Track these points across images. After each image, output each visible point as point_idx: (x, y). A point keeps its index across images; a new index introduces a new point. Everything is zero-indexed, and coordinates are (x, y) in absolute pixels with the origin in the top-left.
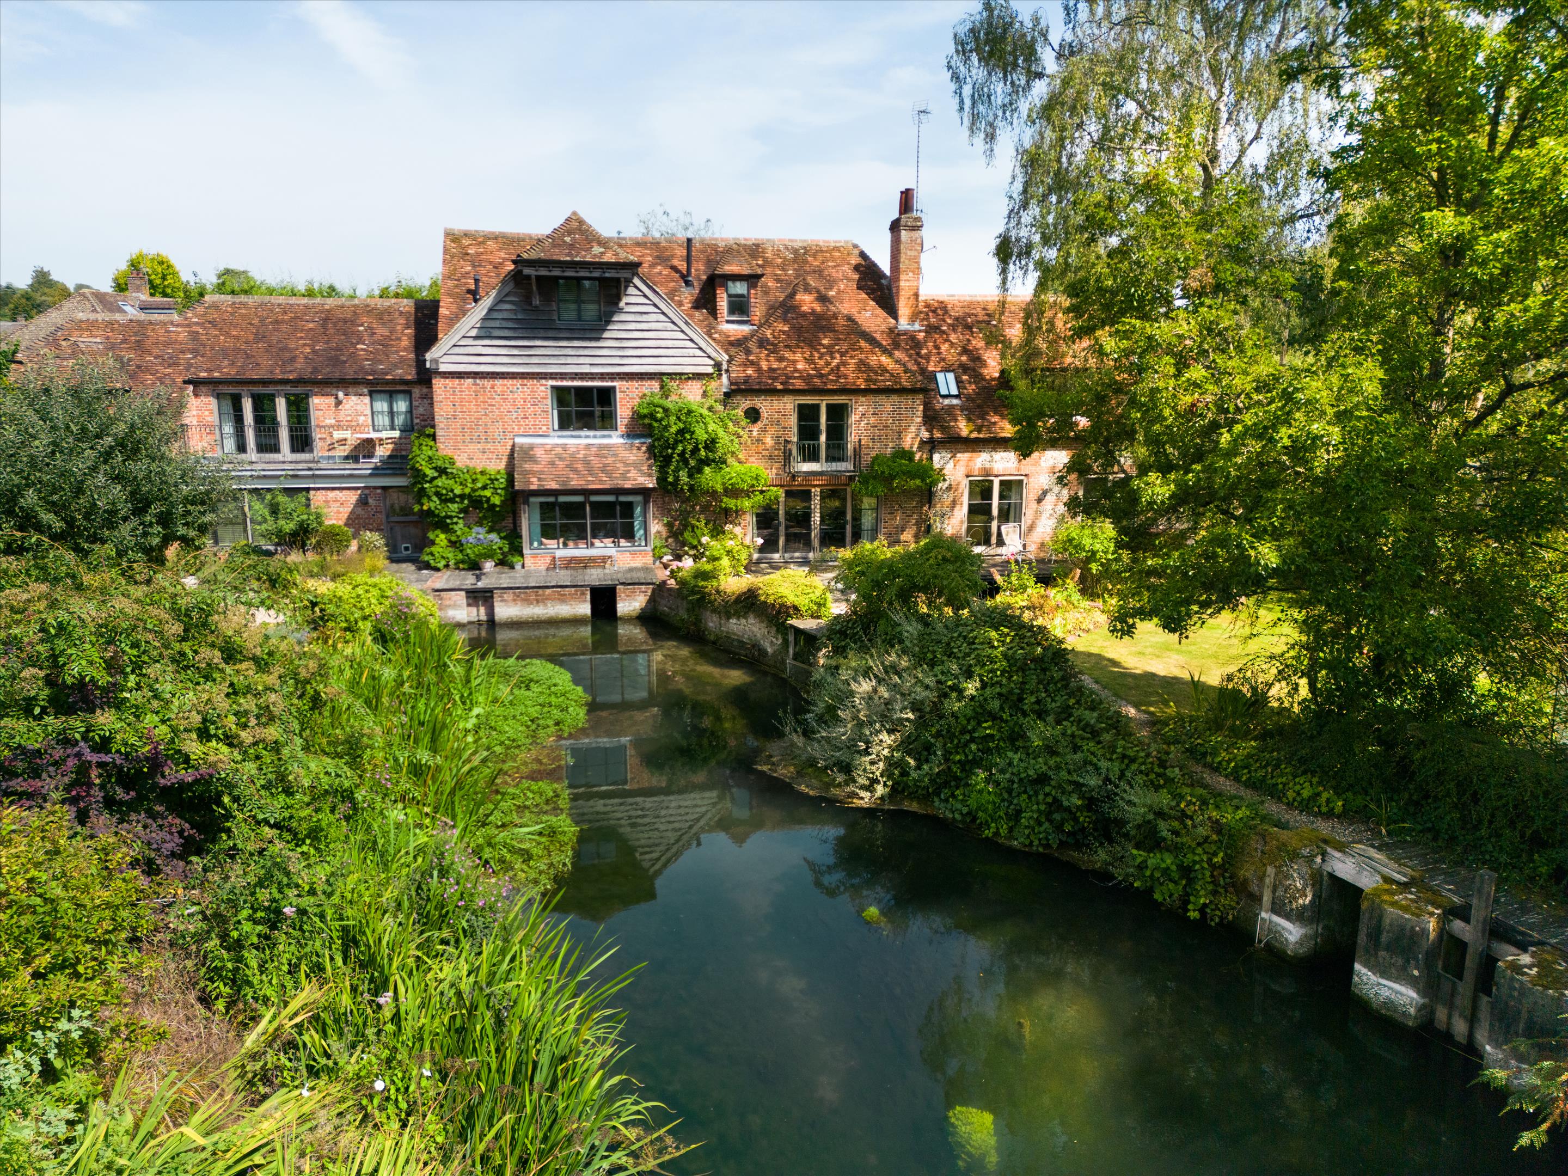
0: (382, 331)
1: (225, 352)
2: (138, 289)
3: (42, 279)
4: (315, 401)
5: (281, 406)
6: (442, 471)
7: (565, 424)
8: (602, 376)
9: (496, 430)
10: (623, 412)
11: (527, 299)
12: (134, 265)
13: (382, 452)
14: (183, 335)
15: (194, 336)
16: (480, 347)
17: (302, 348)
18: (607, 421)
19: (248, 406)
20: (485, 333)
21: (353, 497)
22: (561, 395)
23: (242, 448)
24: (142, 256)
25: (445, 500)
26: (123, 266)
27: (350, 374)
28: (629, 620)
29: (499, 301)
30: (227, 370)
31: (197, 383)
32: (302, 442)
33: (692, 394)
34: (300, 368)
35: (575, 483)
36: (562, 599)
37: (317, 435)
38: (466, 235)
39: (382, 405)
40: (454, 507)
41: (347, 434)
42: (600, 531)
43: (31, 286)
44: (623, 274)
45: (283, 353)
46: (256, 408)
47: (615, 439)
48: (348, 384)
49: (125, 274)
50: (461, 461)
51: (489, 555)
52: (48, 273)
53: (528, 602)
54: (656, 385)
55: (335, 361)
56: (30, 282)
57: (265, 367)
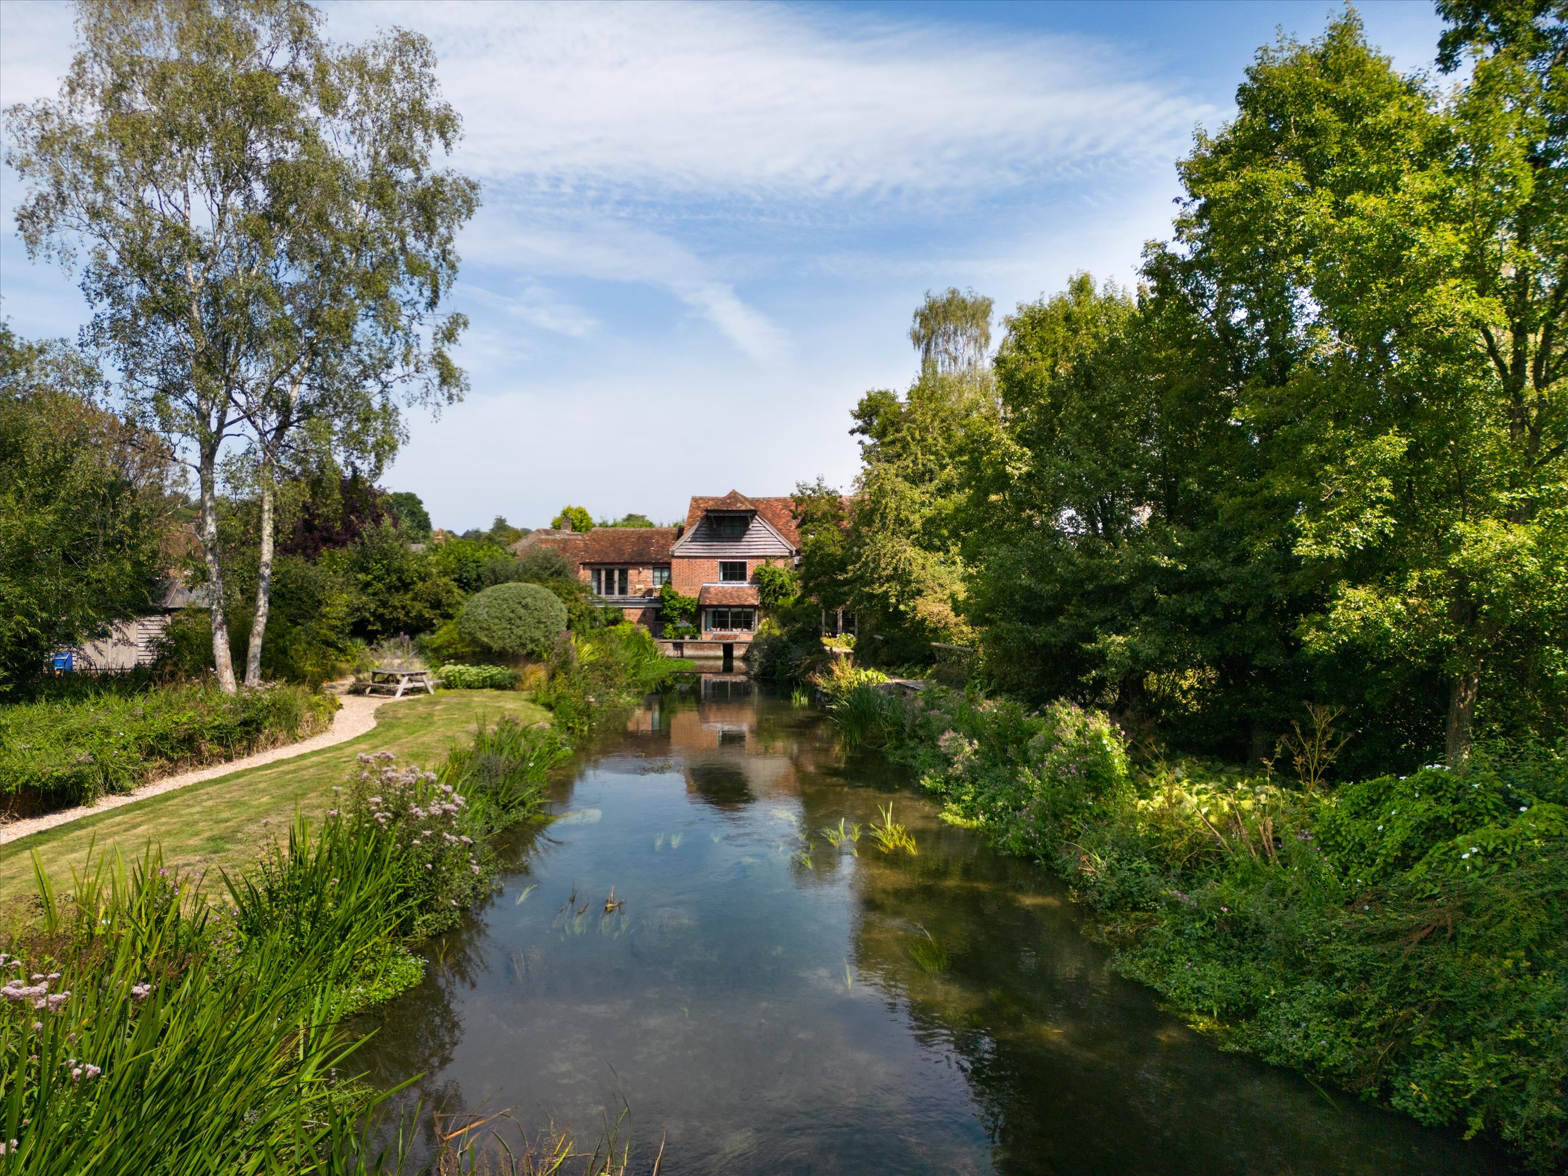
0: (662, 542)
1: (597, 552)
2: (566, 528)
3: (500, 525)
4: (631, 572)
5: (616, 574)
6: (672, 597)
7: (725, 579)
8: (741, 557)
9: (696, 580)
10: (749, 573)
11: (711, 526)
12: (565, 514)
13: (656, 595)
14: (582, 544)
15: (586, 545)
16: (692, 545)
17: (628, 549)
18: (742, 577)
19: (603, 574)
20: (694, 539)
21: (640, 612)
22: (724, 566)
23: (599, 592)
24: (570, 509)
25: (673, 609)
26: (558, 514)
27: (645, 560)
28: (738, 658)
29: (700, 526)
30: (597, 559)
31: (585, 564)
32: (623, 590)
33: (780, 564)
34: (626, 557)
35: (725, 602)
36: (711, 648)
37: (630, 587)
38: (701, 498)
39: (658, 574)
40: (676, 613)
41: (641, 586)
42: (736, 625)
43: (492, 530)
44: (749, 515)
45: (620, 552)
46: (607, 575)
47: (745, 584)
48: (644, 564)
49: (559, 519)
50: (681, 594)
51: (687, 633)
52: (504, 521)
53: (697, 649)
54: (764, 561)
55: (641, 555)
56: (491, 527)
57: (613, 557)
